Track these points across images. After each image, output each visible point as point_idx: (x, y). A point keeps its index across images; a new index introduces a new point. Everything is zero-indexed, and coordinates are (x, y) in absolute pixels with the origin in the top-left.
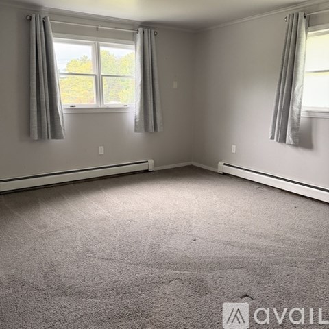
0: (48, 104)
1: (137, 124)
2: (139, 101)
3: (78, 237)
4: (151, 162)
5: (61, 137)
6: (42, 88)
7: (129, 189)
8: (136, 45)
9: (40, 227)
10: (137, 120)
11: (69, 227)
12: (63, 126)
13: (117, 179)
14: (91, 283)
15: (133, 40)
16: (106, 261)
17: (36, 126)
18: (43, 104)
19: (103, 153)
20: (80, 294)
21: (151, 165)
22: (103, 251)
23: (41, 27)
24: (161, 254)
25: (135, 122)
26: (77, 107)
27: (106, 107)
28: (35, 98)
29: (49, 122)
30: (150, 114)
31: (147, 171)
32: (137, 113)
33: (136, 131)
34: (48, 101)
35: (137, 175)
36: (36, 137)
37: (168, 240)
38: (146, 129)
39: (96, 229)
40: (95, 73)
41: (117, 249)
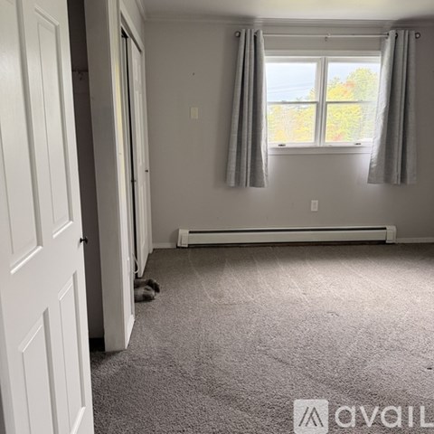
0: (250, 142)
1: (373, 171)
2: (379, 137)
3: (255, 320)
4: (391, 229)
5: (262, 186)
6: (245, 123)
7: (347, 266)
8: (382, 56)
9: (215, 296)
10: (374, 165)
11: (247, 303)
12: (267, 171)
13: (333, 248)
14: (248, 388)
15: (380, 49)
16: (280, 364)
17: (234, 170)
18: (245, 143)
19: (316, 210)
20: (230, 399)
21: (390, 234)
22: (280, 347)
23: (250, 45)
24: (362, 376)
25: (370, 168)
26: (287, 146)
27: (328, 145)
28: (236, 135)
29: (249, 166)
30: (396, 156)
31: (383, 243)
32: (375, 154)
33: (369, 181)
34: (250, 138)
35: (365, 247)
36: (233, 183)
37: (382, 357)
38: (387, 179)
39: (280, 315)
40: (318, 100)
41: (299, 350)
